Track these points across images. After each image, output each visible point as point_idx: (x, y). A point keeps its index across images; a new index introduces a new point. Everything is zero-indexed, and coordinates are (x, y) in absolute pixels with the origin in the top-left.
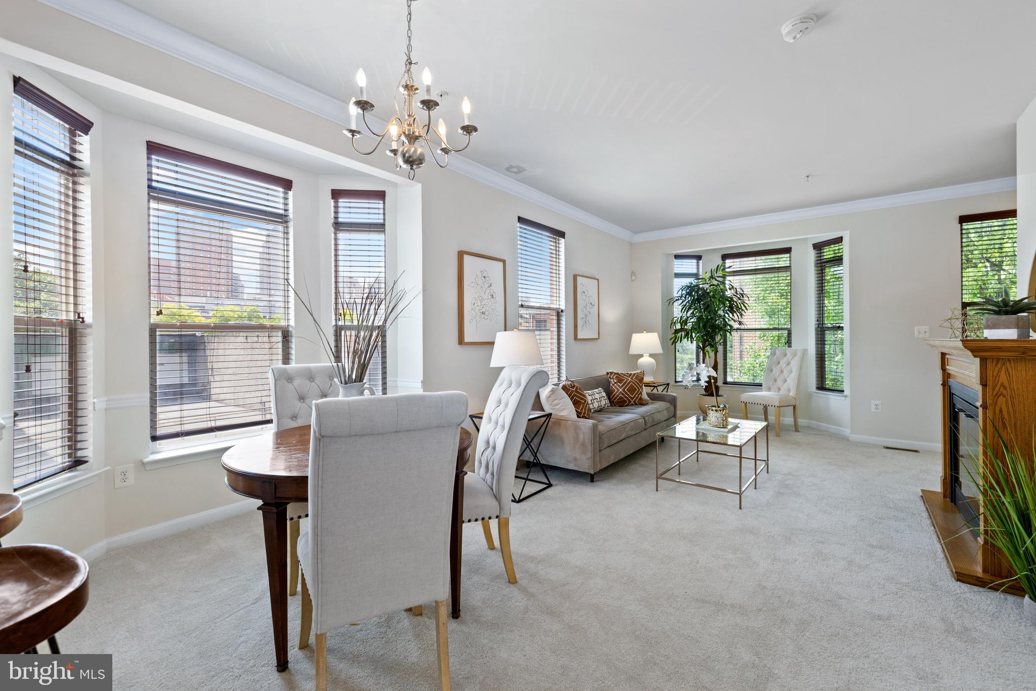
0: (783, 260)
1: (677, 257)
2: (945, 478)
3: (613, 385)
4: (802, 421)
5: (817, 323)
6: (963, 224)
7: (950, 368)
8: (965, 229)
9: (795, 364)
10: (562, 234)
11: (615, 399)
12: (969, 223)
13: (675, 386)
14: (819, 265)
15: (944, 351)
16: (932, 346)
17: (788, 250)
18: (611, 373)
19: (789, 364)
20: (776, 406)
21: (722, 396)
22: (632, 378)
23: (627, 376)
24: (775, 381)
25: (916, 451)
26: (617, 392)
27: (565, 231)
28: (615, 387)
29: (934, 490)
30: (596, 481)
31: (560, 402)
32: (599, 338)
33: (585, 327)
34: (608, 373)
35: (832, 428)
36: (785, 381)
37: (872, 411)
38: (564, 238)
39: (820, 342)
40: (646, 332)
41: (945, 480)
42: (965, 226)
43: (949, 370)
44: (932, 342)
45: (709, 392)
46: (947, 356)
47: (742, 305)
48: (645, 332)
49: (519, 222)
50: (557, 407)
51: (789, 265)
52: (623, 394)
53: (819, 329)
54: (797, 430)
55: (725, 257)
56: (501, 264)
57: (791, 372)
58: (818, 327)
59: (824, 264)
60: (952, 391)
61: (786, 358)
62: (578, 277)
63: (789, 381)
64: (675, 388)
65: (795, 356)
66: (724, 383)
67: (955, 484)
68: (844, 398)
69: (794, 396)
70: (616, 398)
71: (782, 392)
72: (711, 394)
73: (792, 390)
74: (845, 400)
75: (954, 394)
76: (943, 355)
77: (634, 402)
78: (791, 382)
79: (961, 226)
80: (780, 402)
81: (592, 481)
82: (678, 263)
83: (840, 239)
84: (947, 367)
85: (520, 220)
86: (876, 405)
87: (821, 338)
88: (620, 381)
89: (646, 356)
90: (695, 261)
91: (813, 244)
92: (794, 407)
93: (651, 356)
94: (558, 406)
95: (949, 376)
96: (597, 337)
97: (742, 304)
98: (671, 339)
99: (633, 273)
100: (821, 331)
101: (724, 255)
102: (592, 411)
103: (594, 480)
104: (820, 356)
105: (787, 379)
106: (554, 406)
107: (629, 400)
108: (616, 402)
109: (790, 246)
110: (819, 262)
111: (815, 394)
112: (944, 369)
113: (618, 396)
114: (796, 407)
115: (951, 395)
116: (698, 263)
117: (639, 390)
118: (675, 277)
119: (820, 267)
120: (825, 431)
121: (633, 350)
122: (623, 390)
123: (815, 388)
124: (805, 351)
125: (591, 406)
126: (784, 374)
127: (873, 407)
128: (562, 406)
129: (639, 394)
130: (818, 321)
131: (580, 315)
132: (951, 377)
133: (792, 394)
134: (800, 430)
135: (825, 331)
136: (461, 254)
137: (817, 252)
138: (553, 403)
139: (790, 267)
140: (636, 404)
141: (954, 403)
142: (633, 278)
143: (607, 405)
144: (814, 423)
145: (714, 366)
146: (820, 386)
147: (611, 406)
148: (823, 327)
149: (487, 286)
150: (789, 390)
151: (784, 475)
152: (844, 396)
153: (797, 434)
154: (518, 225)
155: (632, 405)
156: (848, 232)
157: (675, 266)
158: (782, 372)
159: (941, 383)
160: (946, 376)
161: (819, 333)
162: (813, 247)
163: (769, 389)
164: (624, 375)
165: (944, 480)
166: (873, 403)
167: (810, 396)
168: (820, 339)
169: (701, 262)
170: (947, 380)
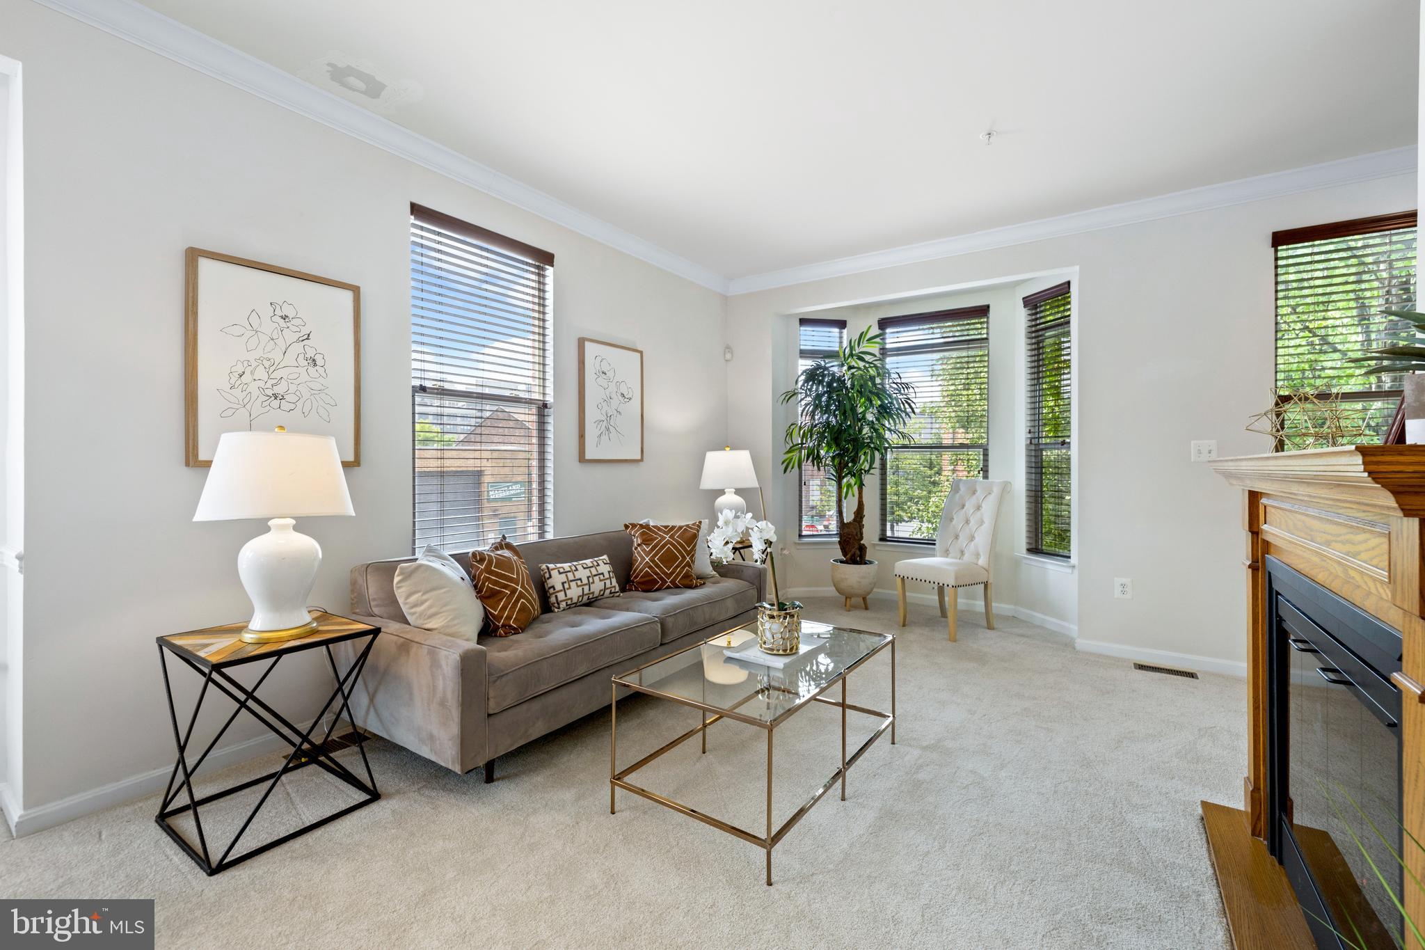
0: (974, 329)
1: (804, 322)
2: (1256, 789)
3: (636, 549)
4: (999, 607)
5: (1029, 436)
6: (1280, 248)
7: (1270, 530)
8: (1283, 258)
9: (988, 508)
10: (546, 258)
11: (636, 577)
12: (1290, 246)
13: (799, 544)
14: (1033, 335)
15: (1258, 487)
16: (1228, 475)
17: (984, 310)
18: (634, 526)
19: (978, 508)
20: (950, 586)
21: (871, 563)
22: (672, 537)
23: (665, 532)
24: (957, 537)
25: (1192, 675)
26: (640, 564)
27: (553, 252)
28: (639, 553)
29: (1231, 805)
30: (498, 779)
31: (425, 597)
32: (642, 460)
33: (605, 438)
34: (626, 527)
35: (1051, 622)
36: (972, 538)
37: (1116, 597)
38: (552, 266)
39: (1033, 470)
40: (731, 450)
41: (1256, 795)
42: (1284, 251)
43: (1267, 532)
44: (1230, 466)
45: (848, 556)
46: (1264, 501)
47: (907, 406)
48: (728, 449)
49: (412, 214)
50: (419, 609)
51: (985, 336)
52: (650, 567)
53: (1033, 447)
54: (990, 627)
55: (884, 323)
56: (348, 296)
57: (982, 522)
58: (1031, 443)
59: (1040, 333)
60: (1276, 587)
61: (974, 497)
62: (586, 343)
63: (977, 540)
64: (798, 547)
65: (990, 493)
66: (881, 540)
67: (1280, 815)
68: (1069, 571)
69: (986, 566)
70: (638, 575)
71: (967, 557)
72: (851, 559)
73: (981, 554)
74: (1072, 573)
75: (1280, 595)
76: (1254, 497)
77: (673, 582)
78: (982, 540)
79: (1276, 251)
80: (956, 578)
81: (490, 779)
82: (807, 330)
83: (1067, 286)
84: (1265, 527)
85: (417, 210)
86: (1123, 586)
87: (1035, 462)
88: (647, 540)
89: (729, 492)
90: (836, 330)
91: (1023, 298)
92: (986, 585)
93: (738, 492)
94: (422, 608)
95: (1267, 546)
96: (639, 458)
97: (907, 402)
98: (783, 463)
99: (728, 348)
100: (1035, 450)
101: (883, 319)
102: (563, 605)
103: (495, 777)
104: (1033, 494)
105: (976, 535)
106: (412, 607)
107: (661, 579)
108: (638, 583)
109: (987, 304)
110: (1033, 329)
111: (1024, 561)
112: (1255, 531)
113: (641, 571)
114: (989, 586)
115: (1272, 597)
116: (841, 333)
117: (684, 558)
118: (801, 357)
119: (1035, 337)
120: (1038, 627)
121: (707, 483)
122: (652, 560)
123: (1024, 551)
124: (1006, 487)
125: (561, 596)
126: (970, 525)
127: (1118, 590)
128: (430, 607)
129: (684, 567)
130: (1030, 432)
131: (591, 414)
132: (1272, 550)
133: (982, 561)
134: (995, 626)
135: (1042, 450)
136: (193, 256)
137: (1030, 312)
138: (408, 601)
139: (986, 339)
140: (677, 587)
141: (1281, 617)
142: (728, 356)
143: (608, 592)
144: (1023, 612)
145: (857, 509)
146: (1034, 547)
147: (623, 590)
148: (1039, 444)
149: (290, 336)
150: (978, 555)
151: (925, 748)
152: (1070, 567)
153: (990, 633)
154: (412, 219)
155: (669, 587)
156: (1077, 268)
157: (802, 338)
158: (967, 522)
159: (1249, 563)
160: (1261, 549)
161: (1033, 453)
162: (1024, 303)
163: (946, 553)
164: (659, 529)
165: (1252, 791)
166: (1118, 581)
167: (1016, 563)
168: (1033, 465)
169: (845, 331)
170: (1263, 557)
